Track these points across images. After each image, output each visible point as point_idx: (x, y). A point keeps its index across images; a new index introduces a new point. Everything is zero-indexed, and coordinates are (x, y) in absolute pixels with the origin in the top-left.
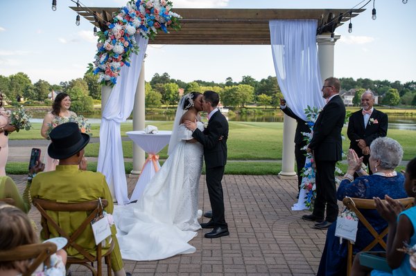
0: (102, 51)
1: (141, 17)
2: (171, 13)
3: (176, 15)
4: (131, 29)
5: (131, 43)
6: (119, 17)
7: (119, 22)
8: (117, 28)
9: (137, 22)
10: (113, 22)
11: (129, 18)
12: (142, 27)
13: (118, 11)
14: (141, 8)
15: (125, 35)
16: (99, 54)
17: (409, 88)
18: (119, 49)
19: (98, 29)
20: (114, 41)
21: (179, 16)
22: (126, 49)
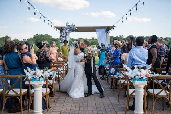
0: (61, 36)
1: (69, 29)
2: (75, 28)
3: (76, 28)
4: (67, 31)
5: (67, 34)
6: (65, 29)
7: (64, 30)
8: (64, 31)
9: (68, 30)
10: (63, 30)
11: (66, 29)
12: (69, 31)
13: (64, 27)
14: (69, 27)
15: (66, 32)
16: (60, 37)
17: (167, 40)
18: (64, 35)
19: (60, 31)
20: (63, 34)
21: (77, 28)
22: (66, 35)
